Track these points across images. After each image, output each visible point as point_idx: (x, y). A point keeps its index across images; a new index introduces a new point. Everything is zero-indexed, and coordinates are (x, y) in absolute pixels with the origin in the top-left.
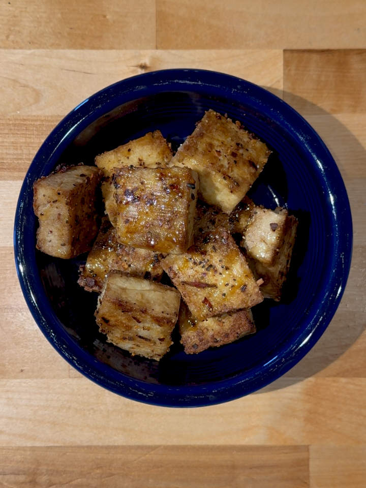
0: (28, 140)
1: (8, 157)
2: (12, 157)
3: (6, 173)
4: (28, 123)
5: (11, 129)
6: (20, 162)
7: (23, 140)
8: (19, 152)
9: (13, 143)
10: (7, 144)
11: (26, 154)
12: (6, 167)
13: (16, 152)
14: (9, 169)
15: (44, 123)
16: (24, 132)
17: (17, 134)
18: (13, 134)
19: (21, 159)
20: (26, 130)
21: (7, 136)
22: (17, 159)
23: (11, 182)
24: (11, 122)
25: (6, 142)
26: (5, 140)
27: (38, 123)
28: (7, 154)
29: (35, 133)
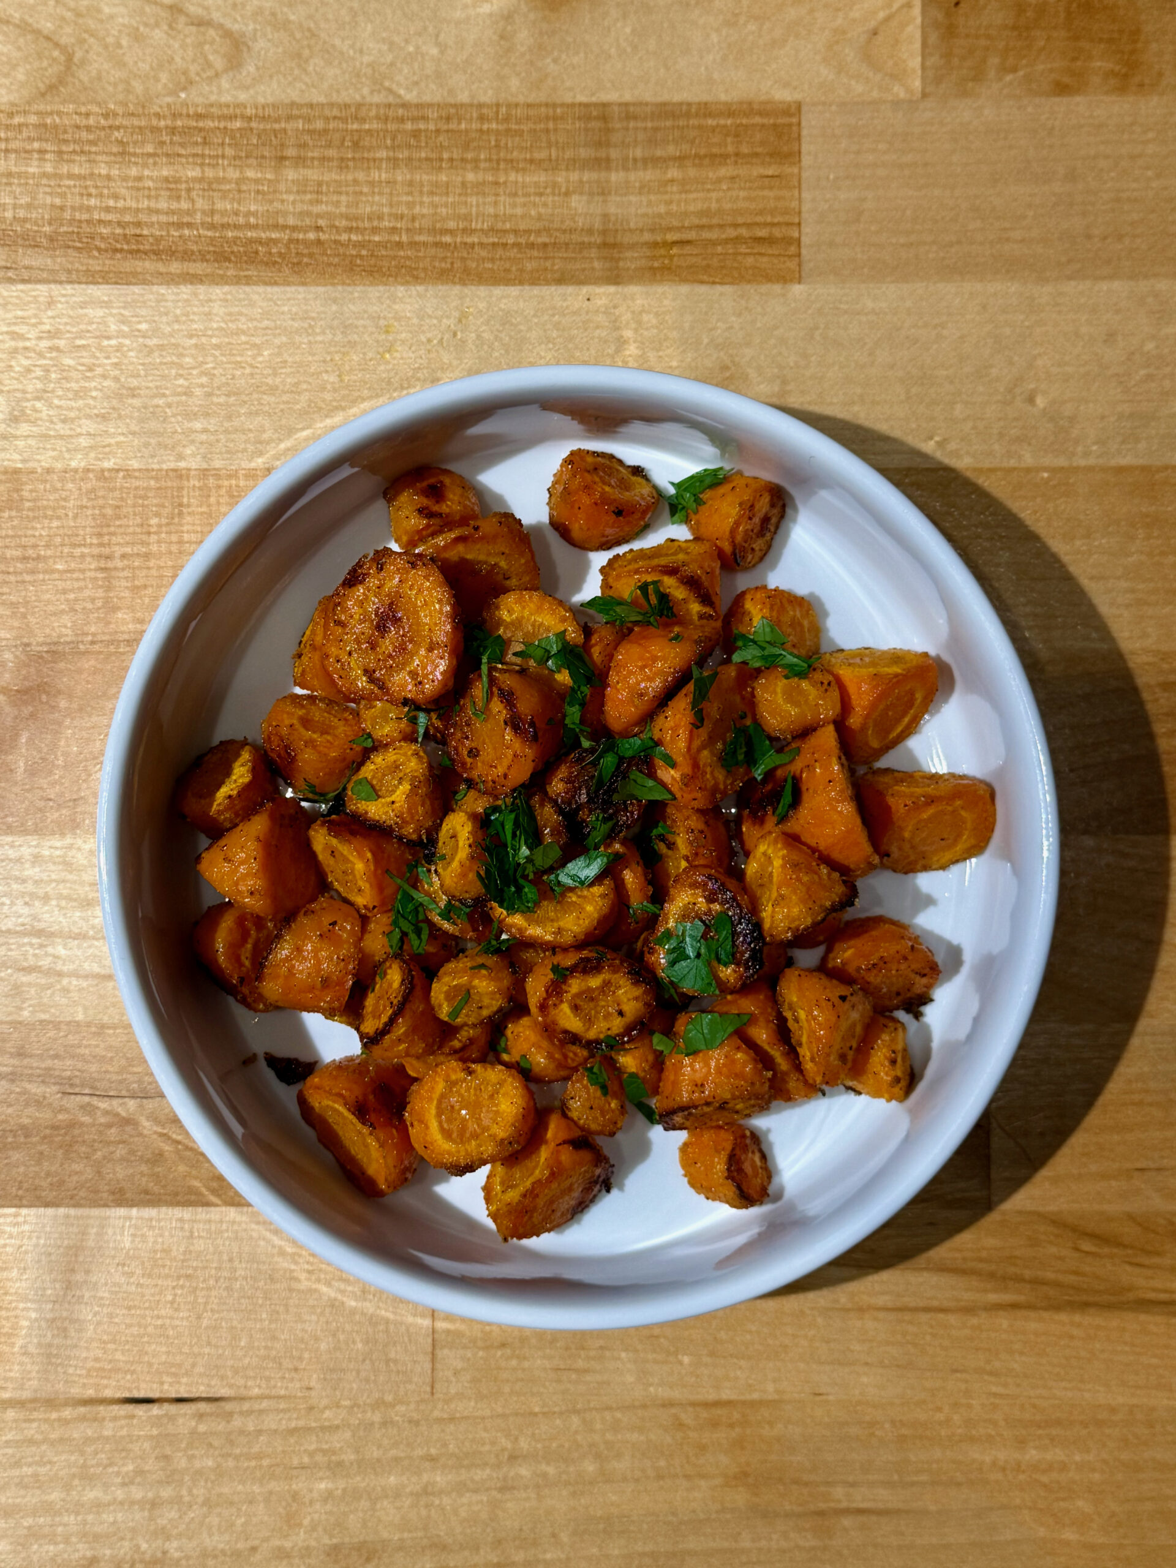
0: (210, 173)
1: (154, 219)
2: (163, 218)
3: (148, 265)
4: (210, 124)
5: (162, 143)
6: (186, 232)
7: (193, 173)
8: (184, 205)
9: (166, 180)
10: (151, 184)
11: (204, 212)
12: (147, 247)
13: (174, 205)
14: (155, 253)
15: (254, 125)
16: (199, 150)
17: (179, 155)
18: (168, 155)
19: (189, 225)
20: (205, 143)
21: (151, 161)
22: (180, 225)
23: (162, 290)
24: (162, 123)
25: (150, 178)
26: (146, 173)
27: (238, 124)
28: (151, 211)
29: (229, 151)
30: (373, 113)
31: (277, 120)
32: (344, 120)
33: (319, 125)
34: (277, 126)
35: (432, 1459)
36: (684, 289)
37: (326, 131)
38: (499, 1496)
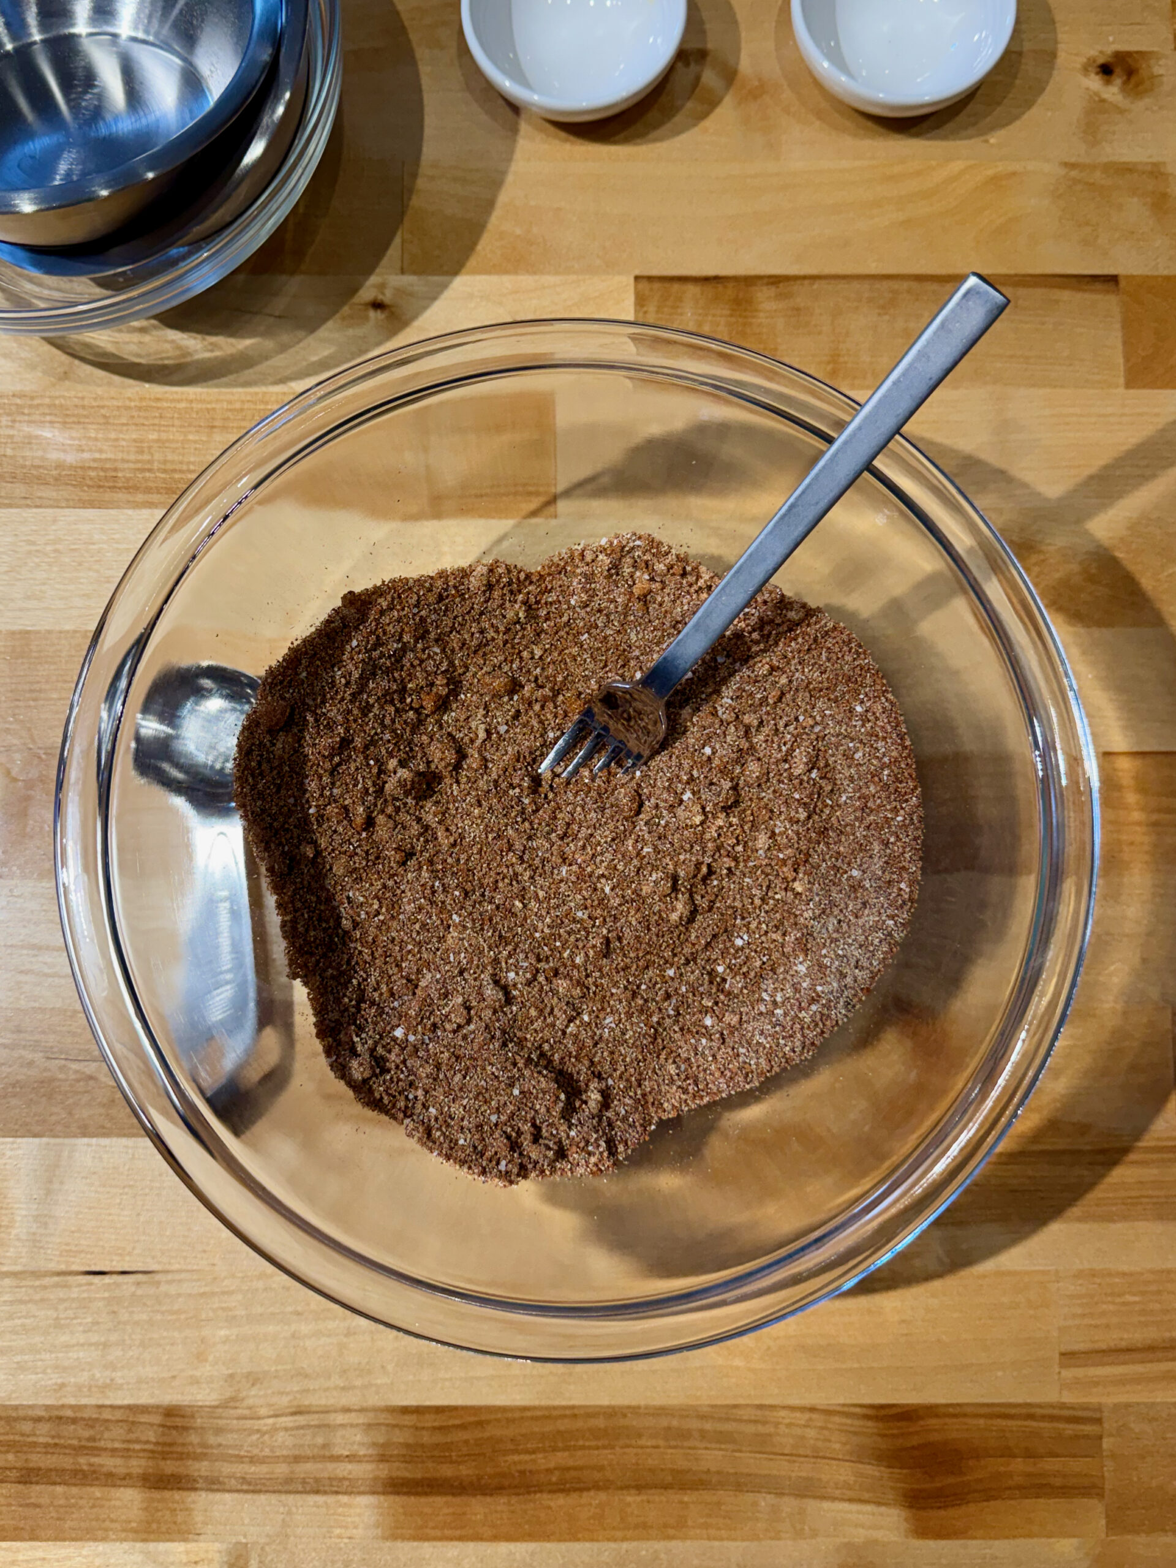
0: (164, 436)
1: (126, 466)
2: (132, 466)
3: (121, 496)
4: (165, 404)
5: (133, 417)
6: (147, 474)
7: (153, 436)
8: (146, 457)
9: (135, 441)
10: (124, 443)
11: (159, 462)
12: (120, 485)
13: (140, 457)
14: (126, 488)
15: (194, 405)
16: (156, 421)
17: (143, 425)
18: (136, 425)
19: (150, 470)
20: (161, 417)
21: (125, 428)
22: (143, 470)
23: (130, 512)
24: (133, 404)
25: (124, 439)
26: (121, 436)
27: (183, 405)
28: (123, 461)
29: (177, 422)
30: (273, 399)
31: (210, 402)
32: (255, 403)
33: (238, 406)
34: (209, 406)
35: (298, 1314)
36: (481, 522)
37: (242, 410)
38: (345, 1340)
